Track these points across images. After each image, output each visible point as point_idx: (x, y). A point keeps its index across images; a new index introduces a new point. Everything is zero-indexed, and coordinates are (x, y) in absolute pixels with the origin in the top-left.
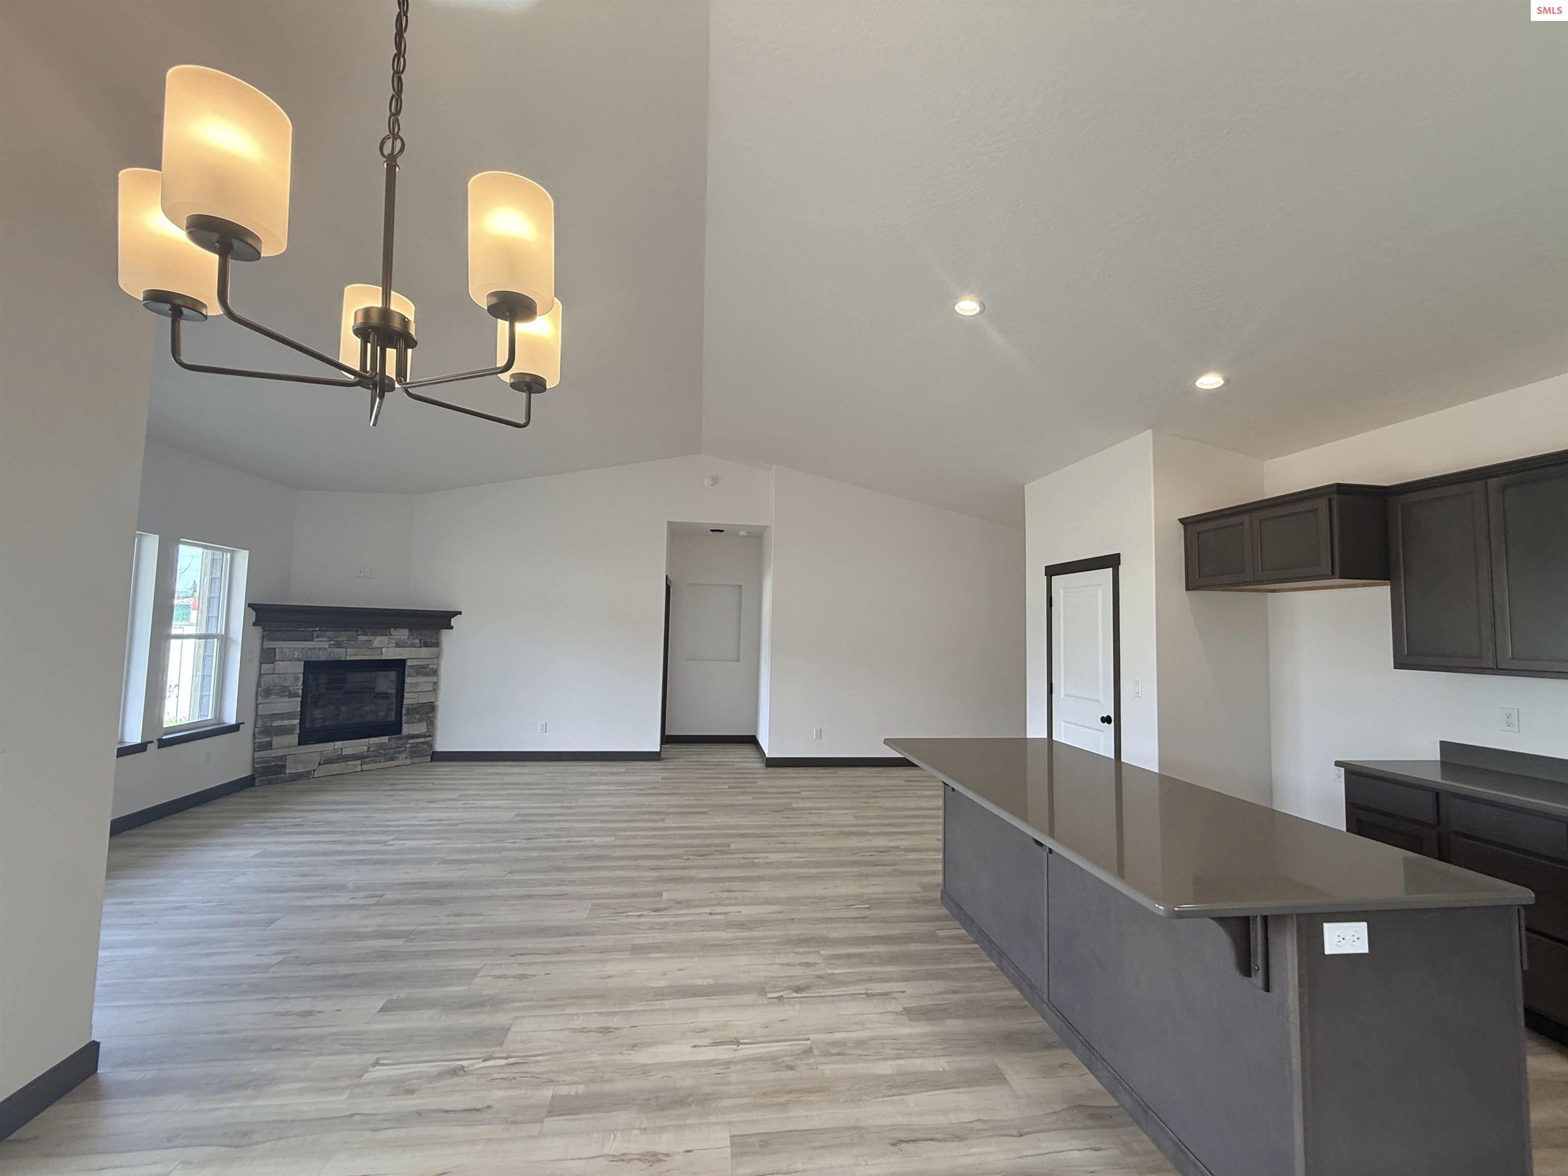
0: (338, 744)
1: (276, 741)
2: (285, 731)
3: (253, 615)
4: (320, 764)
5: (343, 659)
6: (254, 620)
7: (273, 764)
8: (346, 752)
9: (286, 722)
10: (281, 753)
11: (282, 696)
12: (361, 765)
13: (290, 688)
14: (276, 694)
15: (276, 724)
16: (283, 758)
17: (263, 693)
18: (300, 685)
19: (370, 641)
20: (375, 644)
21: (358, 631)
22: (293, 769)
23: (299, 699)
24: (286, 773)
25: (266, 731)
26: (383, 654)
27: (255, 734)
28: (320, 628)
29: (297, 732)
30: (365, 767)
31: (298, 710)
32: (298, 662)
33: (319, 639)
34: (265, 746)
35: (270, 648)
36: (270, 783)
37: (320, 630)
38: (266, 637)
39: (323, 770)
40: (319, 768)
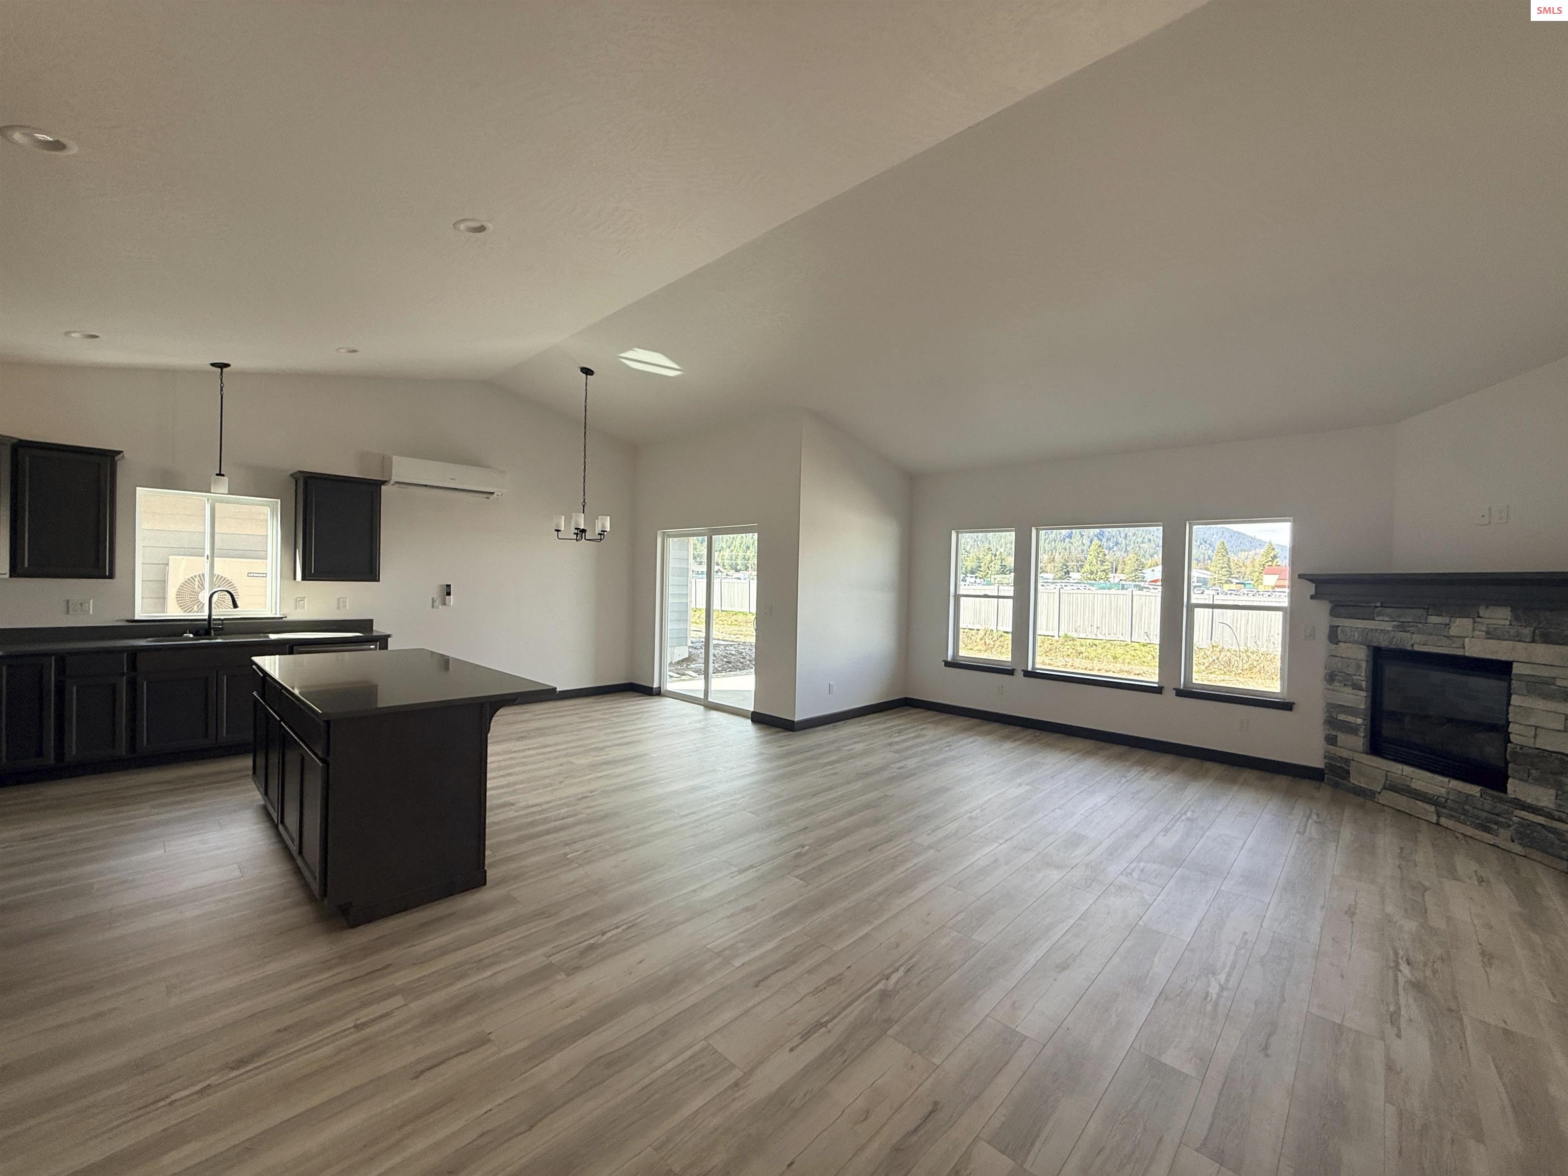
0: (1408, 770)
1: (1342, 737)
2: (1351, 729)
3: (1311, 588)
4: (1384, 788)
5: (1410, 648)
6: (1313, 592)
7: (1338, 764)
8: (1417, 785)
9: (1350, 719)
10: (1345, 754)
11: (1345, 685)
12: (1439, 816)
13: (1354, 677)
14: (1340, 682)
15: (1342, 717)
16: (1347, 761)
17: (1331, 678)
18: (1363, 674)
19: (1446, 625)
20: (1454, 631)
21: (1428, 609)
22: (1356, 780)
23: (1364, 694)
24: (1350, 781)
25: (1331, 722)
26: (1466, 648)
27: (1324, 723)
28: (1382, 603)
29: (1362, 734)
30: (1443, 821)
31: (1362, 707)
32: (1362, 646)
33: (1381, 618)
34: (1331, 740)
35: (1339, 626)
36: (1336, 786)
37: (1382, 606)
38: (1333, 613)
39: (1387, 797)
40: (1384, 792)
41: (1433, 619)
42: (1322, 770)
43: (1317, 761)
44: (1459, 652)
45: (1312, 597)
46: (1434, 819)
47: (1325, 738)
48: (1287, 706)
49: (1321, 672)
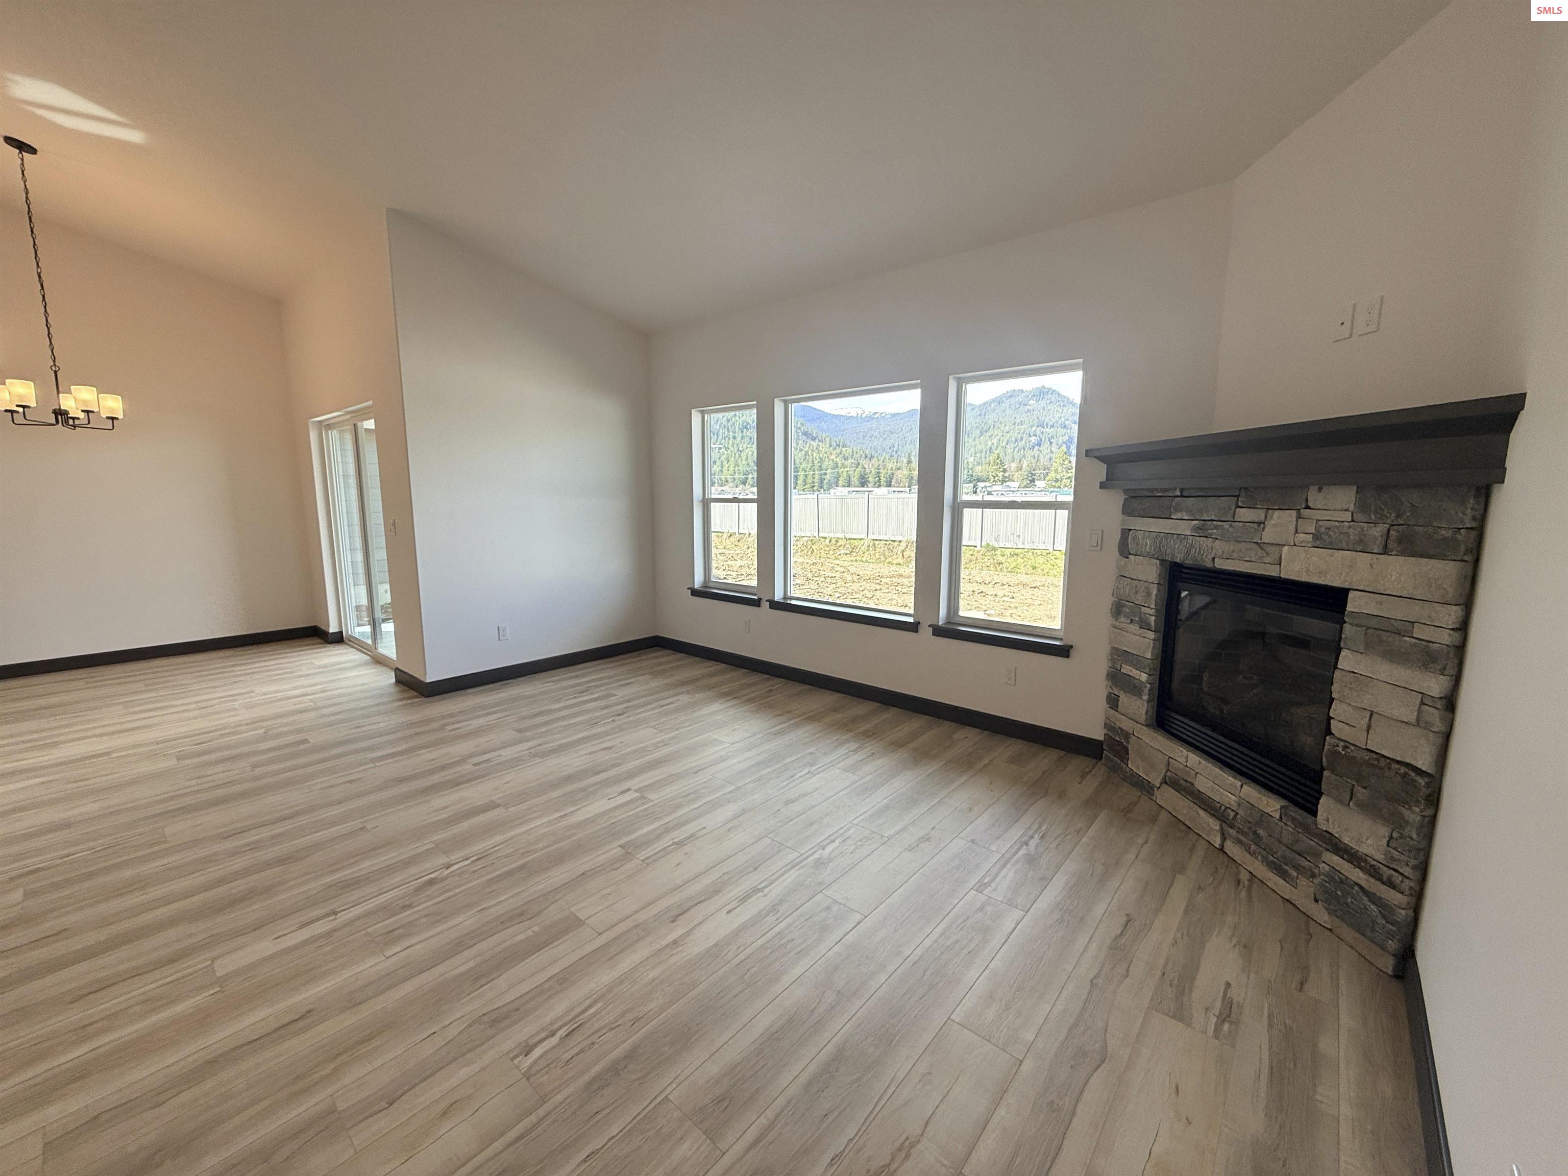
0: (1193, 759)
1: (1125, 700)
2: (1133, 688)
3: (1100, 471)
4: (1164, 782)
5: (1209, 565)
6: (1104, 478)
7: (1117, 738)
8: (1203, 784)
9: (1135, 673)
10: (1126, 724)
11: (1132, 621)
12: (1224, 839)
13: (1143, 610)
14: (1127, 616)
15: (1126, 669)
16: (1127, 735)
17: (1118, 610)
18: (1153, 606)
19: (1259, 523)
20: (1268, 535)
21: (1238, 496)
22: (1135, 765)
23: (1151, 635)
24: (1127, 765)
25: (1115, 677)
26: (1282, 564)
27: (1107, 675)
28: (1182, 490)
29: (1146, 697)
30: (1230, 847)
31: (1149, 655)
32: (1155, 561)
33: (1179, 516)
34: (1113, 702)
35: (1131, 530)
36: (1114, 769)
37: (1182, 496)
38: (1127, 510)
39: (1168, 797)
40: (1164, 786)
41: (1244, 514)
42: (1100, 743)
43: (1097, 733)
44: (1273, 572)
45: (1103, 486)
46: (1217, 842)
47: (1108, 697)
48: (1064, 651)
49: (1107, 601)
